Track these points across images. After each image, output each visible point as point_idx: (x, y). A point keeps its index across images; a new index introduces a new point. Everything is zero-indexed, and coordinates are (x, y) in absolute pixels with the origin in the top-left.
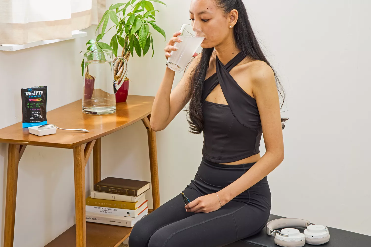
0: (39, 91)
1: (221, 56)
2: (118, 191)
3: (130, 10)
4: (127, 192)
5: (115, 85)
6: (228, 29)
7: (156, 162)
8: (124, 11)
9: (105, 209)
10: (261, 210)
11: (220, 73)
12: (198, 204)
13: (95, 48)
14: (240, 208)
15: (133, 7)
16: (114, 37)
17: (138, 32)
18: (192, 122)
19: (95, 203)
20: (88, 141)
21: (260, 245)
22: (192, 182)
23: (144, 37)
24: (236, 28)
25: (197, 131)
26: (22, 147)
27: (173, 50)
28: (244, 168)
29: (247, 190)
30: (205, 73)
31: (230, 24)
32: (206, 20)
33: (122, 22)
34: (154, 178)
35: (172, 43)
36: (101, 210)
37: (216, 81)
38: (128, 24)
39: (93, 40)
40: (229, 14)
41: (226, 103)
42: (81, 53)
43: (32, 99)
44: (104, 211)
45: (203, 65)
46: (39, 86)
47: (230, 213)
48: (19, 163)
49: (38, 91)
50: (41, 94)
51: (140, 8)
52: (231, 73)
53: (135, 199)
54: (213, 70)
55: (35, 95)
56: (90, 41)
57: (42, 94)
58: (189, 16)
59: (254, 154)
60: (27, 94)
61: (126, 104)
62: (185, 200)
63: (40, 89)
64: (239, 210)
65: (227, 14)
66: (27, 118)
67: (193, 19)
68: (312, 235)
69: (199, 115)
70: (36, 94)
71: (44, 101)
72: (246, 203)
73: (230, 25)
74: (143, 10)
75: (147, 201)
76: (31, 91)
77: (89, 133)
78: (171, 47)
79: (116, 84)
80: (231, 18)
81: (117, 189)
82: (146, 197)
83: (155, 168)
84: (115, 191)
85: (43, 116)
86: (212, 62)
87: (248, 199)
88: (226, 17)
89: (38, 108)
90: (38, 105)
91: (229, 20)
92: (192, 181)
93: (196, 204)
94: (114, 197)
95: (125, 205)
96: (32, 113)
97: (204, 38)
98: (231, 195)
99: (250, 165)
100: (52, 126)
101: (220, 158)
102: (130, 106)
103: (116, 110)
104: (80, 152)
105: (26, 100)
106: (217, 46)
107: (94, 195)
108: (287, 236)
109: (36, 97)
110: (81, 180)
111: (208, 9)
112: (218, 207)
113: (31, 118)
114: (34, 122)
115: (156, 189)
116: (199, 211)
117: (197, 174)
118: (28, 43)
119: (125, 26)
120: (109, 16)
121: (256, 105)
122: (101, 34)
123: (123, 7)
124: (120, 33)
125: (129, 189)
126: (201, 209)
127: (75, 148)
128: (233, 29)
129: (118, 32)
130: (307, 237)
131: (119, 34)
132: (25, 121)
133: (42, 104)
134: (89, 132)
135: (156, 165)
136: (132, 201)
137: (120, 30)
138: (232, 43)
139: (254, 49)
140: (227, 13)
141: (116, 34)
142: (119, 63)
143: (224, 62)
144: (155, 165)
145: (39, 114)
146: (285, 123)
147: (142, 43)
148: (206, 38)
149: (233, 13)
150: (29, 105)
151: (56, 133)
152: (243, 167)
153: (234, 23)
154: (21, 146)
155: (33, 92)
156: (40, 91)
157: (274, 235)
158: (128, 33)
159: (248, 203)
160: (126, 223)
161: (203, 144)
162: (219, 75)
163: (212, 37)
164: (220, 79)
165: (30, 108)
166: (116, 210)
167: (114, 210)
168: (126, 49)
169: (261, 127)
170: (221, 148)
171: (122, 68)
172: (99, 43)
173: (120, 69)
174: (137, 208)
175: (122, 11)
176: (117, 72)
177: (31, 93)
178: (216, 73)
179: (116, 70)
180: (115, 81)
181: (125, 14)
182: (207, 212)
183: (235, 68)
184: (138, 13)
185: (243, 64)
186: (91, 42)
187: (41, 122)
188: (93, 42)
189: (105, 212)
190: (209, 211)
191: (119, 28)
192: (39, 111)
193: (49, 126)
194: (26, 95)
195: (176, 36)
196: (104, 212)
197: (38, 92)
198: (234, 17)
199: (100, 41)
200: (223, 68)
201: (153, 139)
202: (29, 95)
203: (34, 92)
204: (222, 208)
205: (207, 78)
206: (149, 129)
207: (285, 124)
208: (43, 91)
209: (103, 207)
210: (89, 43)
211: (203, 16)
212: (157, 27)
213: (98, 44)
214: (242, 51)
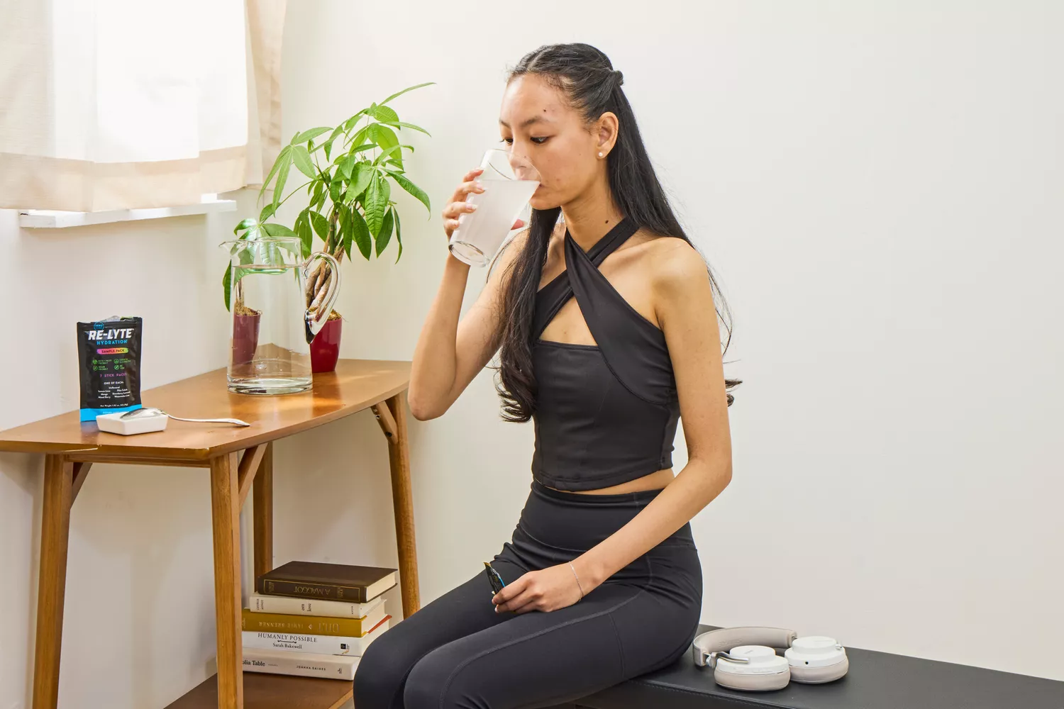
0: (121, 330)
1: (577, 229)
2: (316, 592)
3: (341, 147)
4: (340, 592)
5: (309, 323)
6: (596, 160)
7: (411, 519)
8: (327, 147)
9: (284, 637)
10: (681, 604)
11: (575, 272)
12: (525, 590)
13: (257, 234)
14: (628, 601)
15: (351, 140)
16: (303, 215)
17: (361, 198)
18: (507, 393)
19: (261, 623)
20: (249, 446)
21: (679, 689)
22: (506, 548)
23: (378, 207)
24: (612, 159)
25: (519, 414)
26: (79, 469)
27: (465, 211)
28: (637, 503)
29: (644, 555)
30: (539, 274)
31: (600, 148)
32: (542, 138)
33: (322, 175)
34: (405, 559)
35: (462, 196)
36: (275, 641)
37: (567, 290)
38: (338, 180)
39: (251, 220)
40: (595, 123)
41: (591, 342)
42: (224, 245)
43: (104, 350)
44: (284, 644)
45: (533, 254)
46: (121, 317)
47: (606, 612)
48: (72, 510)
49: (118, 330)
50: (128, 337)
51: (368, 142)
52: (604, 268)
53: (361, 610)
54: (557, 268)
55: (112, 338)
56: (244, 221)
57: (130, 337)
58: (499, 132)
59: (660, 468)
60: (93, 335)
61: (334, 375)
62: (494, 580)
63: (124, 323)
64: (625, 603)
65: (592, 123)
66: (92, 397)
67: (510, 140)
68: (807, 661)
69: (524, 374)
70: (115, 338)
71: (134, 355)
72: (643, 588)
73: (600, 151)
74: (373, 146)
75: (388, 617)
76: (101, 330)
77: (249, 428)
78: (459, 205)
79: (311, 320)
80: (601, 134)
81: (314, 587)
82: (387, 607)
83: (408, 534)
84: (310, 590)
85: (132, 392)
86: (555, 248)
87: (648, 578)
88: (589, 131)
89: (119, 371)
90: (119, 364)
91: (596, 138)
92: (506, 545)
93: (520, 591)
94: (306, 608)
95: (335, 625)
96: (105, 383)
97: (538, 183)
98: (606, 566)
99: (650, 496)
100: (155, 413)
101: (578, 478)
102: (342, 378)
103: (311, 386)
104: (228, 474)
105: (88, 350)
106: (568, 203)
107: (258, 604)
108: (746, 663)
109: (113, 343)
110: (230, 545)
111: (545, 111)
112: (574, 597)
113: (103, 396)
114: (110, 407)
115: (412, 587)
116: (527, 608)
117: (518, 526)
118: (94, 211)
119: (330, 185)
120: (290, 160)
121: (664, 344)
122: (271, 205)
123: (325, 137)
124: (317, 204)
125: (344, 585)
126: (532, 601)
127: (214, 463)
128: (606, 162)
129: (312, 204)
130: (794, 665)
131: (314, 209)
132: (86, 405)
133: (130, 361)
134: (248, 426)
135: (411, 527)
136: (353, 616)
137: (318, 199)
138: (605, 195)
139: (657, 209)
140: (591, 121)
141: (308, 209)
142: (316, 278)
143: (586, 245)
144: (408, 529)
145: (123, 386)
146: (734, 391)
147: (373, 223)
148: (544, 184)
149: (604, 122)
150: (98, 365)
151: (166, 429)
152: (633, 500)
153: (608, 146)
154: (77, 467)
155: (106, 331)
156: (125, 330)
157: (712, 665)
158: (339, 201)
159: (647, 586)
160: (340, 671)
161: (534, 450)
162: (573, 277)
163: (558, 180)
164: (575, 285)
165: (98, 372)
166: (313, 639)
167: (308, 639)
168: (334, 243)
169: (677, 401)
170: (581, 454)
171: (323, 288)
172: (266, 225)
173: (319, 290)
174: (365, 633)
175: (323, 147)
176: (311, 298)
177: (101, 335)
178: (565, 274)
179: (310, 293)
180: (308, 314)
181: (329, 153)
182: (549, 610)
183: (612, 258)
184: (361, 152)
185: (631, 247)
186: (246, 224)
187: (126, 406)
188: (251, 224)
189: (286, 646)
190: (552, 606)
191: (313, 195)
192: (123, 379)
193: (148, 412)
194: (90, 339)
195: (471, 178)
196: (282, 646)
197: (120, 333)
198: (609, 131)
199: (271, 220)
200: (583, 259)
201: (402, 464)
202: (98, 338)
203: (110, 331)
204: (585, 599)
205: (542, 286)
206: (392, 437)
207: (732, 394)
208: (131, 330)
209: (279, 634)
210: (241, 227)
211: (533, 131)
212: (410, 184)
213: (264, 228)
214: (630, 214)
